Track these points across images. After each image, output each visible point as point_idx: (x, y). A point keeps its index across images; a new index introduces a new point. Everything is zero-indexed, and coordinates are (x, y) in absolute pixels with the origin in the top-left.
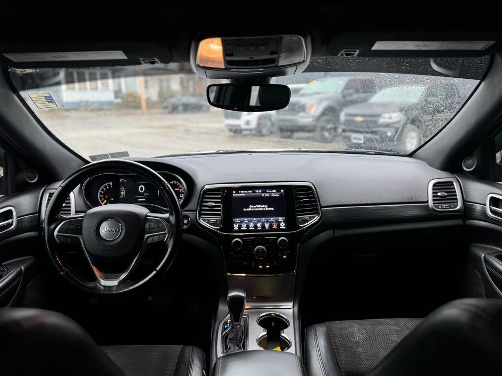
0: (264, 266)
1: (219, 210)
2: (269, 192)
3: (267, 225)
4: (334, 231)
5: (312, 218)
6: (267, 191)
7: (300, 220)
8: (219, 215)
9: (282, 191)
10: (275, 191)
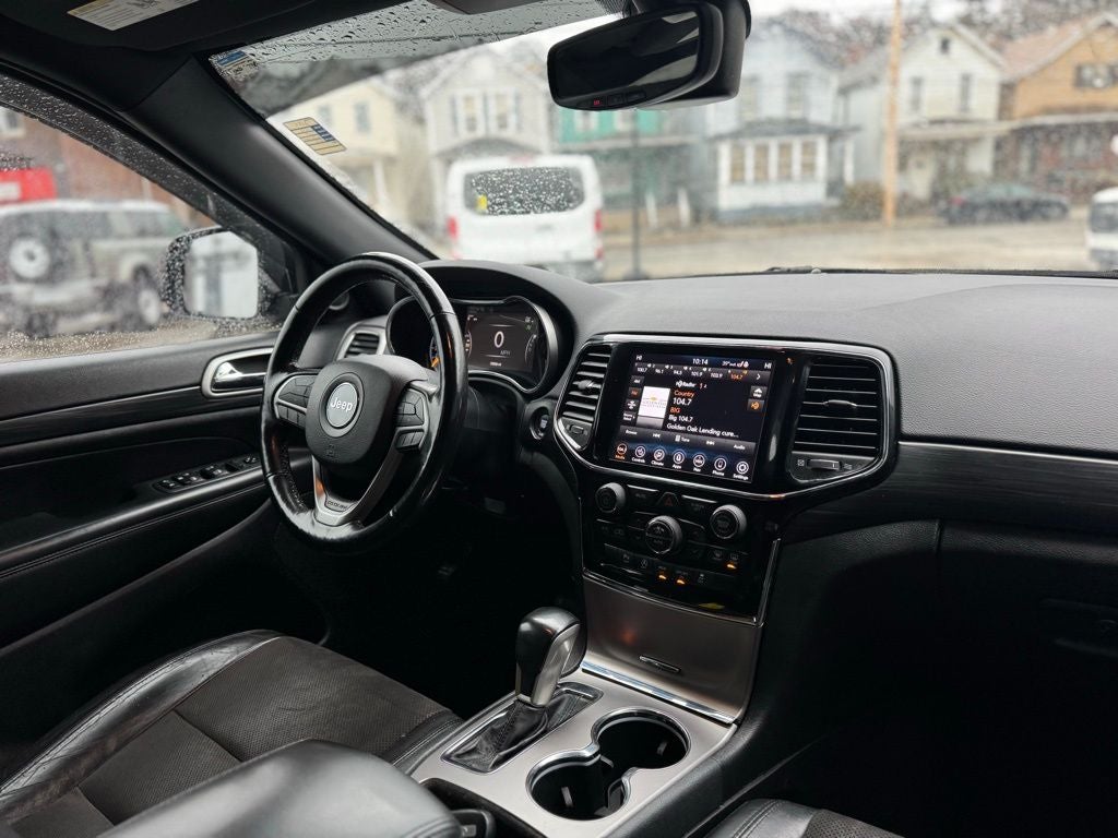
0: (672, 577)
1: (594, 402)
2: (728, 367)
3: (699, 461)
4: (941, 529)
5: (847, 466)
6: (725, 363)
7: (801, 463)
8: (591, 413)
9: (769, 366)
10: (746, 365)
